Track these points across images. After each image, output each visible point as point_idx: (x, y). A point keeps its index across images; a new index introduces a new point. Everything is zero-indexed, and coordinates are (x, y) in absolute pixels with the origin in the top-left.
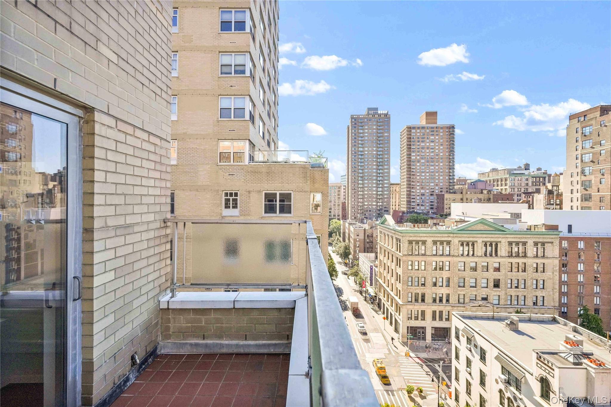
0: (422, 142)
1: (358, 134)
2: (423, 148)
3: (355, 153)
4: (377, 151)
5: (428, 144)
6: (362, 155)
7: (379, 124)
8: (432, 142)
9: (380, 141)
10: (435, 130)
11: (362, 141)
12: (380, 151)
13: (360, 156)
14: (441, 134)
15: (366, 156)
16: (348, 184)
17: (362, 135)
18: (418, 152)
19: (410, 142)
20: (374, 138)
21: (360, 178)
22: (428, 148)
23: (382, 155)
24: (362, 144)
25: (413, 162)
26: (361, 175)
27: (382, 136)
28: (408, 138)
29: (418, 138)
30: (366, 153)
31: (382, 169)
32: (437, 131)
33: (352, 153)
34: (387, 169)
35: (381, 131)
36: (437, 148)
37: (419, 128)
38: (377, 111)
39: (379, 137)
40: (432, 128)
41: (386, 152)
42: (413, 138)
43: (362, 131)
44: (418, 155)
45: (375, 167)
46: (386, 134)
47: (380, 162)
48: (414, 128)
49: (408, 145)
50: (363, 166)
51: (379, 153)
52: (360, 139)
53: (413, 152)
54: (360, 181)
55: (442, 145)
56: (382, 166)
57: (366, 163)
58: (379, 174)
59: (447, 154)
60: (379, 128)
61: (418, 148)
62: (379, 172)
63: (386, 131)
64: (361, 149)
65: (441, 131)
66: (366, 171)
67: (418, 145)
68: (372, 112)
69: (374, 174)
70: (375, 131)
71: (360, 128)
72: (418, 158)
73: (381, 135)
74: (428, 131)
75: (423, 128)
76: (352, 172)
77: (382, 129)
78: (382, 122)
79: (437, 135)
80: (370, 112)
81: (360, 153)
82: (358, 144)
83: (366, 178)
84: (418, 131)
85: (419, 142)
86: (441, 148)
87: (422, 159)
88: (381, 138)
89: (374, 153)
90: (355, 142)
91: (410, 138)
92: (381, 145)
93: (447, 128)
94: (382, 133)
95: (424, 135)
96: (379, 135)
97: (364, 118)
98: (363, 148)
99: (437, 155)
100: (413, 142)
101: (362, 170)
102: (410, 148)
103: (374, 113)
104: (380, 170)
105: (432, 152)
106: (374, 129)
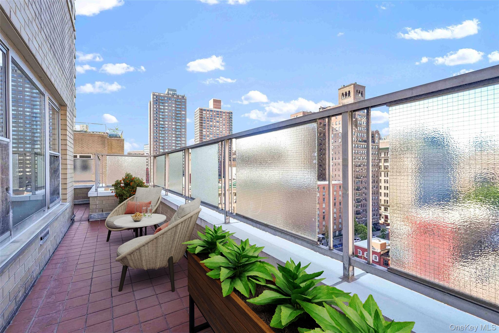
0: (211, 121)
1: (159, 109)
2: (211, 126)
3: (156, 125)
4: (176, 125)
5: (215, 124)
6: (162, 128)
7: (177, 103)
8: (218, 122)
9: (178, 117)
10: (220, 113)
11: (162, 115)
12: (178, 126)
13: (161, 129)
14: (224, 117)
15: (166, 129)
16: (150, 152)
17: (162, 110)
18: (208, 129)
19: (202, 120)
20: (174, 114)
21: (161, 147)
22: (215, 127)
23: (180, 129)
24: (163, 119)
25: (204, 136)
26: (162, 145)
27: (180, 114)
28: (200, 117)
29: (208, 118)
30: (166, 126)
31: (180, 141)
32: (221, 115)
33: (153, 125)
34: (184, 141)
35: (179, 109)
36: (221, 127)
37: (208, 111)
38: (175, 93)
39: (177, 114)
40: (217, 112)
41: (183, 127)
42: (204, 118)
43: (162, 107)
44: (208, 131)
45: (174, 138)
46: (183, 112)
47: (178, 135)
48: (205, 110)
49: (200, 123)
50: (164, 137)
51: (177, 127)
52: (161, 113)
53: (204, 128)
54: (161, 150)
55: (224, 125)
56: (180, 138)
57: (167, 135)
58: (178, 144)
59: (228, 132)
60: (177, 106)
61: (208, 126)
62: (177, 142)
63: (183, 109)
64: (162, 123)
65: (224, 115)
66: (166, 141)
67: (208, 124)
68: (172, 92)
69: (174, 144)
70: (174, 108)
71: (161, 104)
72: (208, 133)
73: (179, 112)
74: (215, 113)
75: (211, 111)
76: (154, 141)
77: (180, 108)
78: (180, 102)
79: (221, 117)
80: (170, 92)
81: (161, 126)
82: (159, 118)
83: (167, 147)
84: (208, 113)
85: (208, 121)
86: (224, 127)
87: (211, 134)
88: (179, 115)
89: (174, 126)
90: (156, 116)
91: (202, 118)
92: (179, 121)
93: (228, 113)
94: (180, 111)
95: (212, 116)
96: (177, 112)
97: (164, 97)
98: (164, 121)
99: (221, 132)
100: (205, 121)
101: (163, 140)
102: (202, 125)
103: (173, 93)
104: (178, 141)
105: (218, 130)
106: (173, 107)
